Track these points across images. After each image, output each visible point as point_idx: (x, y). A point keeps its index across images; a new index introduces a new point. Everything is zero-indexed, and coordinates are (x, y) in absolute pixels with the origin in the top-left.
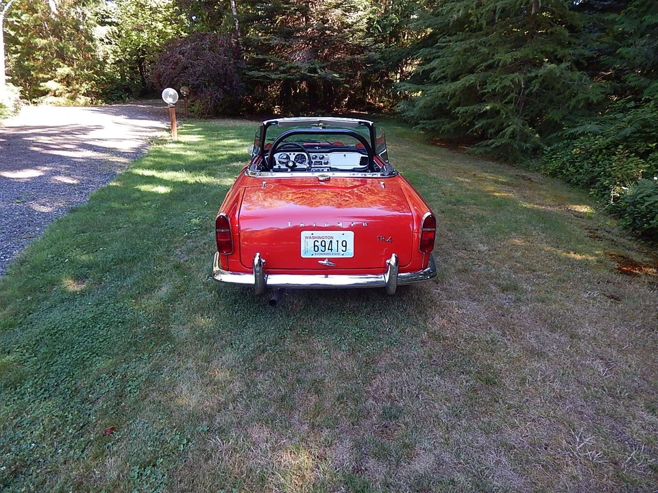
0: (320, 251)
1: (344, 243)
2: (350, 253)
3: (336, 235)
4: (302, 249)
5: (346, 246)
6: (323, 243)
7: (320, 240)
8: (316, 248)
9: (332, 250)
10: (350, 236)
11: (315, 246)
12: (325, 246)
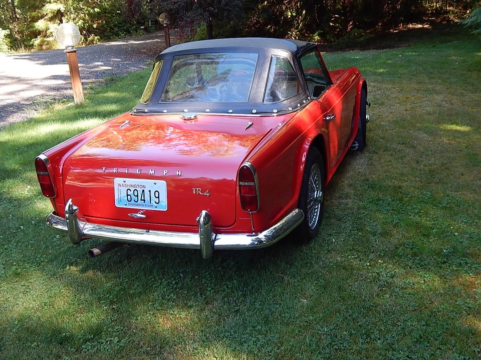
0: (133, 202)
1: (157, 193)
2: (163, 206)
3: (149, 184)
4: (116, 197)
5: (158, 197)
6: (136, 192)
7: (132, 189)
8: (129, 197)
9: (144, 200)
10: (162, 186)
11: (128, 195)
12: (137, 196)
